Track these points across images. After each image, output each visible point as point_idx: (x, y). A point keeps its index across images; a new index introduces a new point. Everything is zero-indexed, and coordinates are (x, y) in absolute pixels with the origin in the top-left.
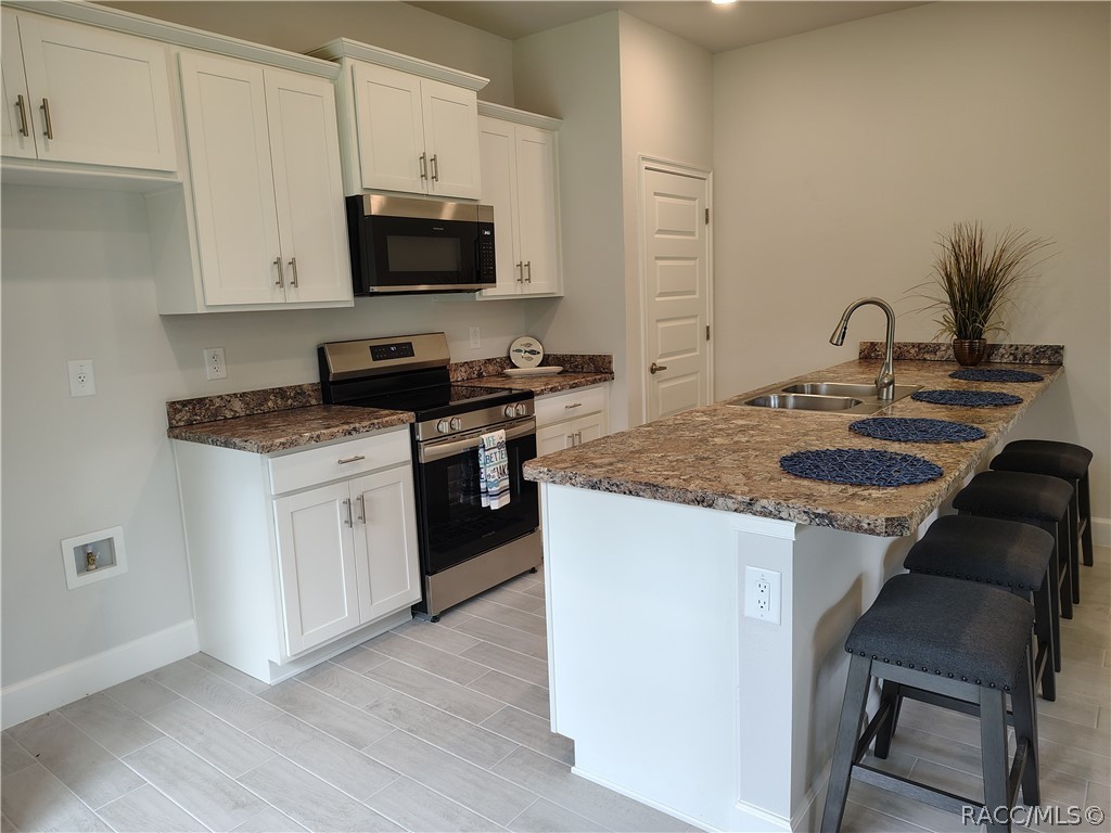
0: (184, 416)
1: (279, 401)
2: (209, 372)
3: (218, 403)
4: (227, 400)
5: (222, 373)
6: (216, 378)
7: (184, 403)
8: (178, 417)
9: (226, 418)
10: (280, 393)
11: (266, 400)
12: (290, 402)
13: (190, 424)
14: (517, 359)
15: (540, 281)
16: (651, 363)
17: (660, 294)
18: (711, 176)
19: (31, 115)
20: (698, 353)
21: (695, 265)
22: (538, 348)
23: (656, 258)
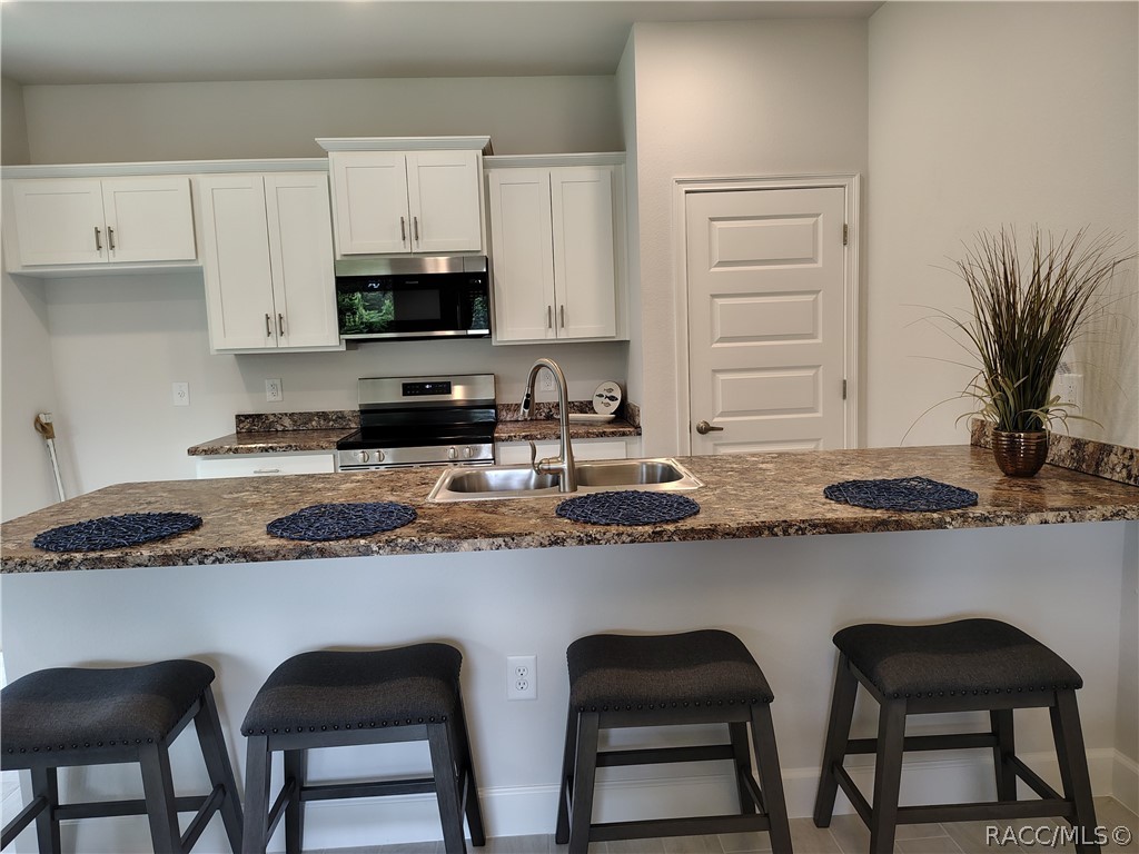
0: (247, 425)
1: (322, 422)
2: (269, 396)
3: (271, 419)
4: (279, 417)
5: (279, 398)
6: (270, 401)
7: (247, 417)
8: (241, 426)
9: (277, 431)
10: (324, 415)
11: (311, 420)
12: (331, 423)
13: (249, 431)
14: (597, 405)
15: (586, 325)
16: (699, 421)
17: (722, 340)
18: (856, 181)
19: (106, 238)
20: (819, 415)
21: (815, 300)
22: (618, 394)
23: (713, 296)
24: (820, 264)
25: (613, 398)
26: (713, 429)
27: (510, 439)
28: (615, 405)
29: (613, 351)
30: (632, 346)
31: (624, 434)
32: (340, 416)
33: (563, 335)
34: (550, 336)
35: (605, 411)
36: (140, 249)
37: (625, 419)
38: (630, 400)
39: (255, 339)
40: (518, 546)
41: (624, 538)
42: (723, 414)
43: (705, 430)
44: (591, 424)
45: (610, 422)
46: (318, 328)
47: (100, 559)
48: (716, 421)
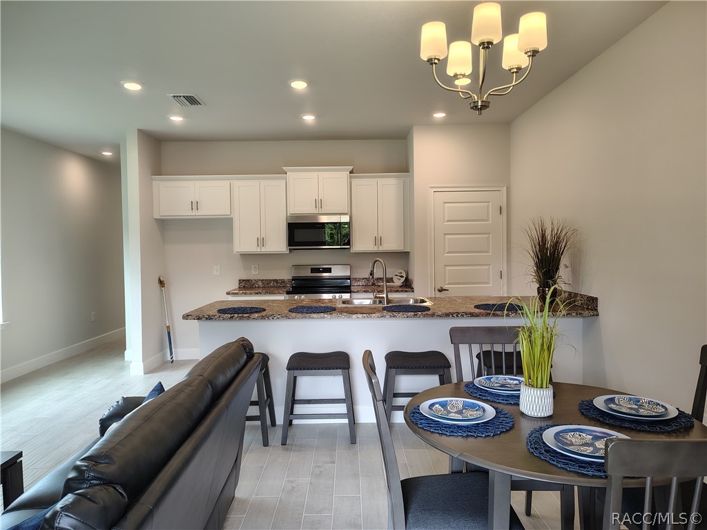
0: (243, 284)
2: (253, 272)
3: (254, 281)
4: (257, 281)
5: (257, 273)
6: (254, 274)
7: (244, 280)
8: (241, 284)
9: (256, 287)
10: (276, 281)
11: (270, 283)
12: (279, 284)
13: (244, 287)
14: (395, 279)
15: (391, 245)
16: (438, 287)
17: (448, 252)
18: (505, 188)
19: (195, 205)
20: (490, 285)
21: (489, 237)
22: (404, 275)
23: (445, 234)
24: (490, 222)
25: (402, 277)
26: (445, 290)
27: (358, 292)
28: (403, 279)
29: (403, 256)
30: (411, 255)
31: (406, 291)
32: (283, 281)
33: (382, 249)
34: (375, 249)
35: (398, 282)
36: (209, 210)
37: (407, 285)
38: (409, 277)
39: (252, 248)
40: (371, 317)
41: (405, 316)
42: (448, 284)
43: (441, 290)
44: (393, 287)
45: (400, 287)
46: (278, 243)
47: (242, 316)
48: (446, 287)
